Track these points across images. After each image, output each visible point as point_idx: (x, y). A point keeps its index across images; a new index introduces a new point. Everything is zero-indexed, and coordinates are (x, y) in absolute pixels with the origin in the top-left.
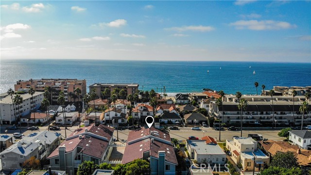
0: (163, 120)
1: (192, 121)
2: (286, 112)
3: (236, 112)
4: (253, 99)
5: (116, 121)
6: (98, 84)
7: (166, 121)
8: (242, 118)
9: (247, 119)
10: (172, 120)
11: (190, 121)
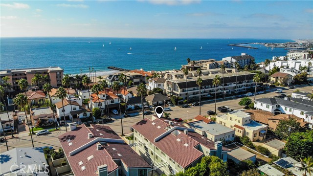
0: (129, 106)
1: (158, 102)
2: (228, 84)
3: (192, 88)
4: (193, 74)
5: (75, 117)
6: (8, 71)
7: (132, 106)
8: (197, 93)
9: (201, 93)
10: (138, 105)
11: (156, 103)
